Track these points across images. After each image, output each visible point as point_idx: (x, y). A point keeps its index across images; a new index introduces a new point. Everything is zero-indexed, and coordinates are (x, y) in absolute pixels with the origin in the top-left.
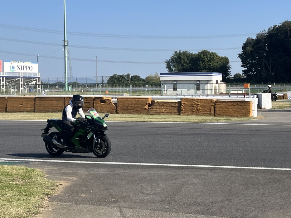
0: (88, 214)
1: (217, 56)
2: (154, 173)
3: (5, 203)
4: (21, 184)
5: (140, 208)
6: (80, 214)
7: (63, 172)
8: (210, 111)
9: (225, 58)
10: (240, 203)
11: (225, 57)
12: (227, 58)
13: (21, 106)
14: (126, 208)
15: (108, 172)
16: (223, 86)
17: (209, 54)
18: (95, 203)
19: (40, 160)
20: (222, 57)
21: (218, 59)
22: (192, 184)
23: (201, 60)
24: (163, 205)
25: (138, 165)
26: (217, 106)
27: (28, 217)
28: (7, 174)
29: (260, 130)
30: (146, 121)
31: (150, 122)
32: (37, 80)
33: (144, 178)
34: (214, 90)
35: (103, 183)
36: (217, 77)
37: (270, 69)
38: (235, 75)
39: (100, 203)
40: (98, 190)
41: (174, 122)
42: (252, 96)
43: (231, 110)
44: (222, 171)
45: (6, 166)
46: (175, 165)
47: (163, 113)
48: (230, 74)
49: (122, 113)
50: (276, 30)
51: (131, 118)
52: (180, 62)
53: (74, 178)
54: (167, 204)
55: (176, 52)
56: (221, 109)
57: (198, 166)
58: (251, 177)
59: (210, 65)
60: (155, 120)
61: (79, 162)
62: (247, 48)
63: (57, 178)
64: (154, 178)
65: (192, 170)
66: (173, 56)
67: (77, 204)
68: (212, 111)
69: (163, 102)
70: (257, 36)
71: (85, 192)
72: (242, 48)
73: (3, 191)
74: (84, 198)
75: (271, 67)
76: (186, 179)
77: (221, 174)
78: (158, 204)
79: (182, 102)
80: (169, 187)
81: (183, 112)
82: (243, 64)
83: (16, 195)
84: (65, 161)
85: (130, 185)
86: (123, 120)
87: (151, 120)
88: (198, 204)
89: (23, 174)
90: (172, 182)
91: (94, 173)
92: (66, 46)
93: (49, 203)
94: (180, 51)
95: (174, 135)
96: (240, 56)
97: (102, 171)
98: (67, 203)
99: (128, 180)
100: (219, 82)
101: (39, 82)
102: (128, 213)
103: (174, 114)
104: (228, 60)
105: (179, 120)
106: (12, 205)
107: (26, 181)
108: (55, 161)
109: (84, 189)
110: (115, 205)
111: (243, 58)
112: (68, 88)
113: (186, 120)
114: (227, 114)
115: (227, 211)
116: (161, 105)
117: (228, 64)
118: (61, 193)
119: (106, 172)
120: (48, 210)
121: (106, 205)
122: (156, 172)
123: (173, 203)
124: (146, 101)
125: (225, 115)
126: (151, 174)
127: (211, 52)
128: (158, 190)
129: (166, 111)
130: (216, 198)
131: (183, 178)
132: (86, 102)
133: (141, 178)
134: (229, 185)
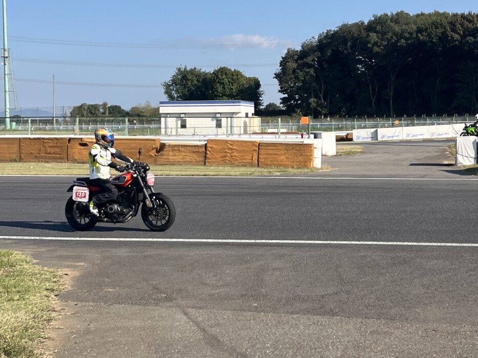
0: (135, 319)
1: (242, 76)
2: (207, 254)
5: (213, 308)
6: (121, 320)
7: (60, 255)
8: (251, 158)
9: (255, 80)
10: (366, 296)
11: (255, 77)
12: (258, 79)
14: (193, 308)
15: (132, 254)
16: (257, 121)
17: (230, 72)
18: (138, 302)
19: (11, 237)
20: (249, 78)
21: (243, 81)
22: (277, 269)
23: (218, 82)
24: (246, 301)
26: (261, 152)
27: (39, 326)
29: (341, 187)
30: (160, 174)
31: (167, 175)
33: (195, 261)
35: (134, 271)
36: (248, 108)
37: (321, 96)
38: (268, 105)
39: (145, 302)
40: (131, 282)
41: (204, 176)
42: (308, 136)
43: (283, 157)
44: (312, 249)
47: (179, 163)
48: (263, 103)
50: (330, 38)
52: (185, 85)
53: (82, 264)
54: (253, 300)
55: (179, 70)
56: (267, 156)
57: (271, 241)
58: (362, 256)
59: (232, 89)
61: (78, 239)
62: (287, 64)
63: (54, 265)
64: (210, 261)
65: (265, 247)
66: (174, 76)
67: (110, 304)
68: (254, 159)
69: (179, 145)
70: (302, 46)
71: (112, 286)
72: (279, 65)
74: (114, 295)
75: (322, 93)
76: (263, 262)
77: (313, 253)
78: (238, 301)
79: (208, 145)
80: (242, 274)
81: (210, 160)
82: (281, 88)
84: (54, 238)
85: (180, 273)
87: (167, 172)
88: (302, 299)
91: (111, 256)
92: (7, 57)
93: (62, 304)
94: (185, 69)
96: (277, 76)
98: (91, 303)
99: (171, 265)
100: (250, 115)
102: (197, 315)
103: (197, 163)
104: (258, 82)
105: (211, 173)
107: (6, 270)
108: (38, 238)
109: (107, 280)
110: (171, 304)
111: (281, 79)
112: (11, 125)
113: (222, 173)
114: (277, 163)
115: (351, 308)
116: (175, 150)
117: (259, 88)
118: (74, 288)
119: (128, 254)
120: (66, 314)
121: (157, 305)
122: (210, 252)
123: (261, 298)
124: (152, 145)
125: (274, 164)
126: (204, 256)
127: (233, 70)
128: (227, 279)
129: (183, 159)
130: (324, 289)
131: (257, 260)
132: (56, 146)
133: (190, 262)
134: (334, 268)
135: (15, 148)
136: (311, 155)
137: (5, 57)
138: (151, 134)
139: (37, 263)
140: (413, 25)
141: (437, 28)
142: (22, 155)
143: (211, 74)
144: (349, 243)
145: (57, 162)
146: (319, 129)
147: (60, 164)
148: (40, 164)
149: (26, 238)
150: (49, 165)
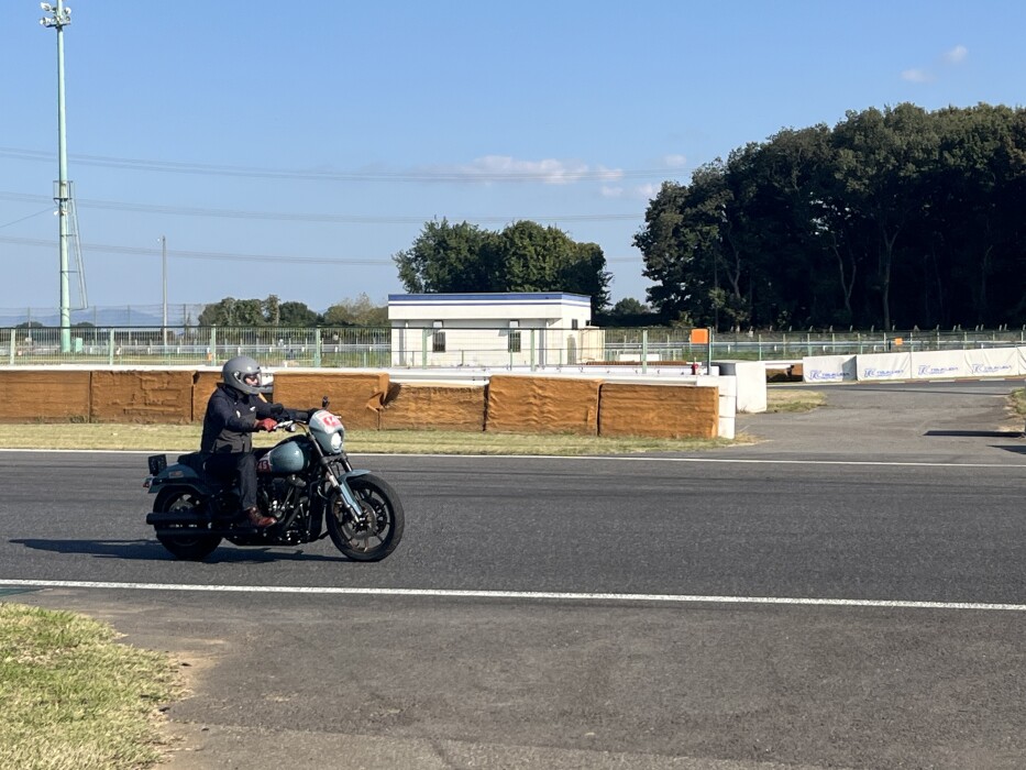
0: (332, 764)
1: (565, 241)
2: (487, 623)
3: (23, 731)
4: (45, 664)
5: (500, 741)
6: (301, 763)
7: (172, 624)
8: (583, 417)
9: (592, 249)
11: (592, 244)
12: (598, 247)
14: (454, 739)
15: (327, 621)
16: (596, 337)
17: (539, 232)
18: (338, 725)
19: (70, 584)
20: (581, 244)
21: (568, 251)
22: (639, 657)
23: (514, 254)
24: (572, 727)
26: (606, 403)
29: (778, 480)
31: (403, 453)
33: (462, 638)
35: (331, 658)
36: (576, 309)
37: (736, 284)
38: (621, 303)
39: (354, 726)
40: (324, 682)
41: (482, 454)
42: (705, 370)
43: (652, 415)
44: (715, 614)
46: (547, 595)
47: (430, 428)
48: (609, 299)
50: (754, 160)
52: (443, 259)
53: (221, 642)
54: (586, 723)
56: (619, 413)
57: (624, 597)
58: (822, 631)
59: (544, 269)
60: (417, 447)
61: (211, 588)
62: (662, 215)
63: (161, 643)
64: (495, 638)
66: (420, 241)
67: (277, 730)
68: (589, 419)
69: (429, 387)
70: (693, 178)
71: (283, 689)
72: (645, 217)
74: (288, 710)
75: (737, 278)
76: (607, 641)
77: (716, 622)
78: (555, 726)
79: (491, 389)
80: (562, 667)
81: (495, 421)
82: (648, 268)
83: (47, 702)
84: (161, 587)
85: (428, 664)
87: (403, 446)
88: (693, 723)
89: (35, 629)
91: (283, 625)
92: (66, 200)
93: (175, 728)
94: (444, 225)
95: (502, 496)
96: (641, 241)
97: (304, 618)
98: (237, 728)
99: (410, 645)
100: (582, 324)
102: (466, 755)
103: (467, 427)
104: (601, 253)
106: (50, 735)
107: (57, 653)
108: (126, 585)
109: (272, 677)
110: (410, 730)
111: (648, 247)
112: (73, 344)
113: (521, 449)
114: (640, 427)
115: (799, 744)
116: (421, 398)
117: (601, 268)
118: (201, 694)
119: (320, 621)
120: (182, 750)
121: (378, 732)
122: (493, 619)
123: (604, 721)
124: (373, 387)
125: (633, 430)
126: (481, 627)
128: (530, 676)
129: (438, 417)
130: (741, 702)
131: (596, 637)
132: (167, 389)
133: (452, 640)
134: (762, 656)
135: (81, 390)
136: (713, 412)
137: (61, 200)
138: (371, 364)
139: (123, 640)
140: (933, 133)
141: (984, 139)
142: (95, 408)
143: (499, 237)
144: (796, 601)
145: (168, 423)
146: (731, 357)
147: (176, 427)
148: (132, 428)
149: (101, 585)
150: (151, 430)
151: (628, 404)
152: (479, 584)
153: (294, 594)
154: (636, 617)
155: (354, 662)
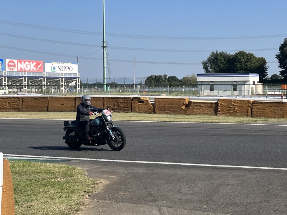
0: (128, 213)
1: (254, 57)
2: (191, 173)
3: (48, 200)
4: (62, 182)
5: (178, 208)
6: (119, 212)
7: (103, 171)
8: (247, 111)
9: (262, 59)
10: (278, 204)
11: (263, 58)
12: (264, 59)
13: (62, 105)
14: (165, 207)
15: (146, 172)
16: (260, 88)
17: (246, 54)
18: (135, 202)
19: (80, 159)
20: (259, 58)
21: (255, 60)
22: (230, 185)
24: (201, 204)
25: (175, 165)
26: (254, 107)
27: (70, 214)
28: (49, 172)
30: (183, 121)
31: (188, 122)
32: (77, 80)
33: (182, 178)
34: (251, 91)
35: (142, 182)
36: (254, 78)
38: (273, 76)
39: (139, 202)
40: (137, 189)
41: (211, 122)
43: (268, 111)
44: (260, 173)
45: (48, 164)
46: (212, 165)
47: (200, 114)
48: (268, 74)
49: (160, 113)
51: (168, 118)
52: (216, 63)
53: (114, 177)
54: (205, 204)
55: (213, 53)
56: (258, 110)
57: (235, 166)
59: (247, 65)
60: (192, 120)
61: (118, 161)
62: (284, 48)
63: (97, 177)
64: (191, 178)
65: (230, 170)
66: (209, 57)
67: (117, 202)
68: (249, 112)
69: (200, 102)
71: (125, 191)
72: (279, 49)
73: (46, 188)
74: (123, 197)
76: (224, 180)
77: (258, 175)
78: (196, 204)
79: (219, 103)
80: (207, 187)
81: (220, 112)
82: (280, 65)
83: (58, 192)
84: (105, 160)
85: (169, 185)
86: (161, 120)
87: (188, 120)
88: (236, 205)
89: (64, 172)
90: (210, 182)
91: (133, 172)
92: (105, 47)
93: (90, 201)
94: (217, 52)
95: (211, 135)
96: (278, 57)
97: (140, 170)
98: (107, 201)
99: (166, 179)
100: (256, 83)
101: (79, 82)
102: (166, 211)
103: (211, 114)
104: (265, 60)
105: (216, 121)
106: (55, 202)
107: (67, 179)
108: (95, 160)
109: (123, 187)
110: (154, 204)
111: (280, 59)
112: (107, 89)
113: (223, 121)
114: (264, 115)
116: (198, 105)
117: (265, 65)
118: (101, 191)
119: (145, 172)
120: (89, 207)
121: (145, 204)
122: (194, 172)
123: (211, 203)
124: (183, 102)
125: (262, 115)
126: (189, 174)
127: (248, 53)
128: (196, 189)
129: (202, 111)
130: (254, 199)
131: (221, 178)
132: (124, 103)
133: (179, 178)
134: (267, 186)
135: (101, 103)
139: (87, 176)
143: (233, 56)
147: (126, 113)
148: (114, 114)
149: (88, 159)
150: (119, 114)
151: (261, 107)
152: (194, 162)
153: (140, 163)
154: (236, 173)
155: (148, 183)
